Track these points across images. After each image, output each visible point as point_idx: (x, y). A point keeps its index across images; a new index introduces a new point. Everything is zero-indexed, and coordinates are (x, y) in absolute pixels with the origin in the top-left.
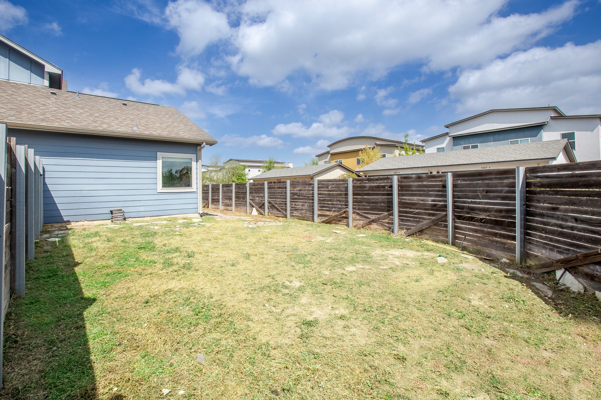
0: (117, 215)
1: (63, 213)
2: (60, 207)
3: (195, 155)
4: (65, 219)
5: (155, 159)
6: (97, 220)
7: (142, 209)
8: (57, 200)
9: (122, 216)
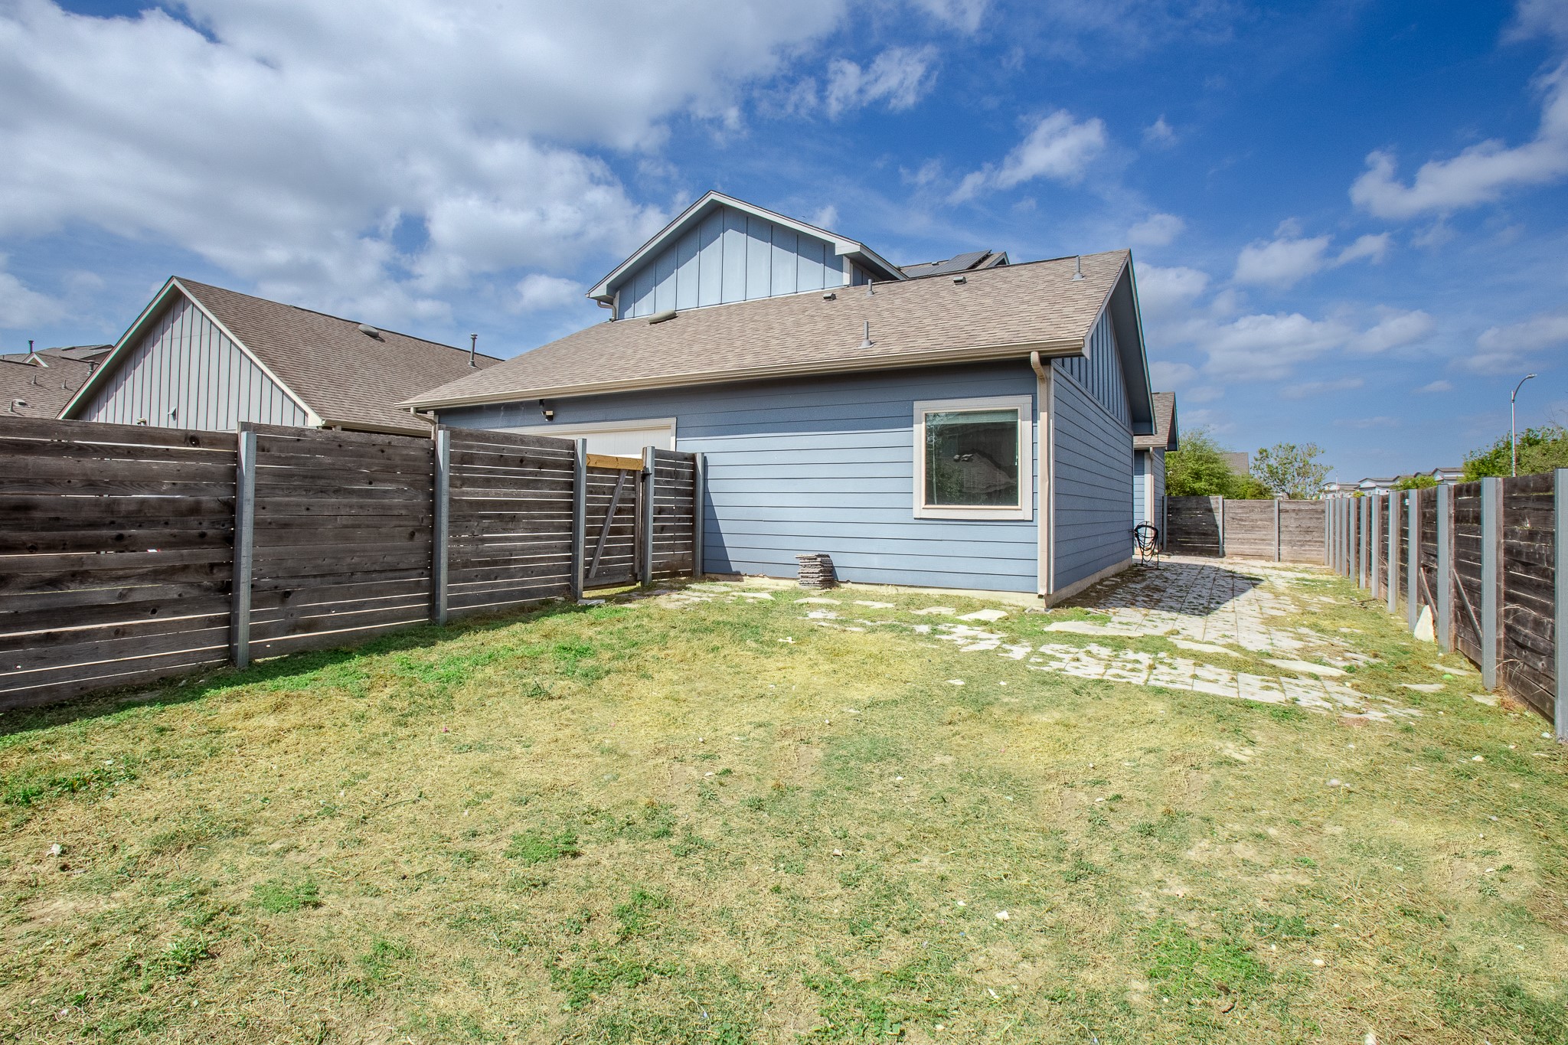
0: (812, 570)
1: (731, 555)
2: (728, 541)
3: (1028, 399)
4: (735, 567)
5: (908, 421)
6: (785, 578)
7: (875, 561)
8: (723, 527)
9: (817, 575)
